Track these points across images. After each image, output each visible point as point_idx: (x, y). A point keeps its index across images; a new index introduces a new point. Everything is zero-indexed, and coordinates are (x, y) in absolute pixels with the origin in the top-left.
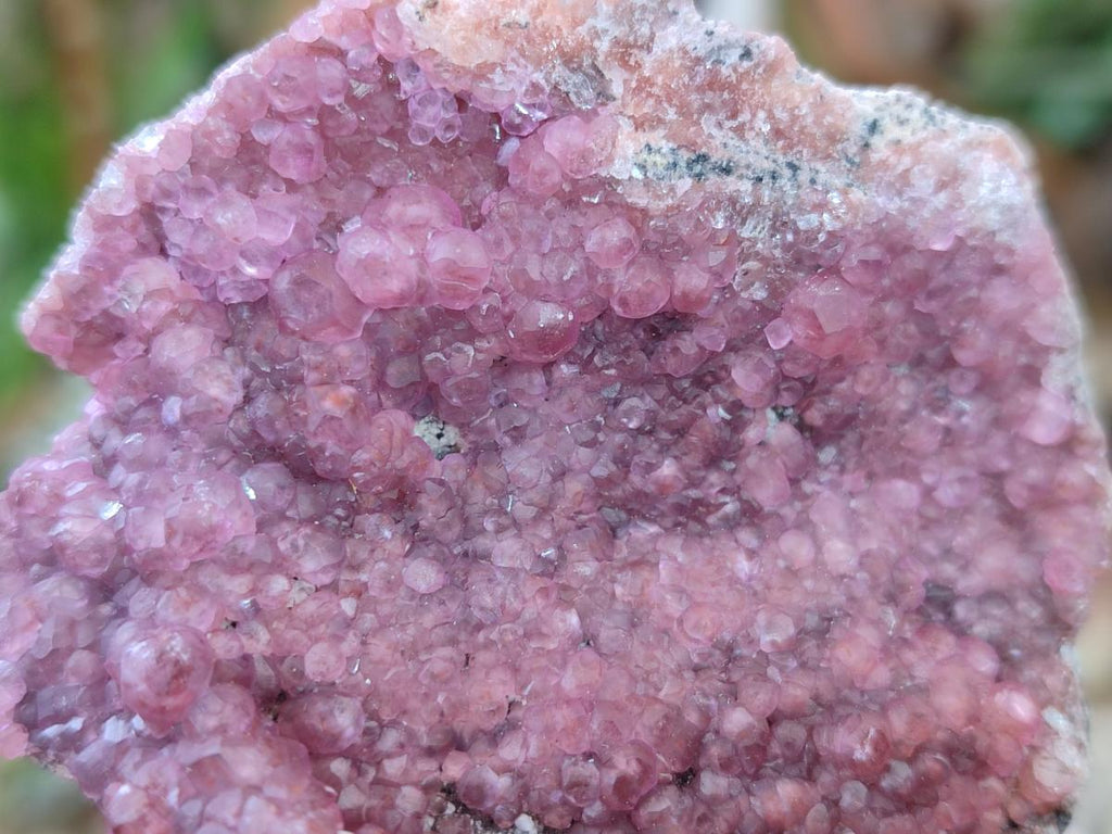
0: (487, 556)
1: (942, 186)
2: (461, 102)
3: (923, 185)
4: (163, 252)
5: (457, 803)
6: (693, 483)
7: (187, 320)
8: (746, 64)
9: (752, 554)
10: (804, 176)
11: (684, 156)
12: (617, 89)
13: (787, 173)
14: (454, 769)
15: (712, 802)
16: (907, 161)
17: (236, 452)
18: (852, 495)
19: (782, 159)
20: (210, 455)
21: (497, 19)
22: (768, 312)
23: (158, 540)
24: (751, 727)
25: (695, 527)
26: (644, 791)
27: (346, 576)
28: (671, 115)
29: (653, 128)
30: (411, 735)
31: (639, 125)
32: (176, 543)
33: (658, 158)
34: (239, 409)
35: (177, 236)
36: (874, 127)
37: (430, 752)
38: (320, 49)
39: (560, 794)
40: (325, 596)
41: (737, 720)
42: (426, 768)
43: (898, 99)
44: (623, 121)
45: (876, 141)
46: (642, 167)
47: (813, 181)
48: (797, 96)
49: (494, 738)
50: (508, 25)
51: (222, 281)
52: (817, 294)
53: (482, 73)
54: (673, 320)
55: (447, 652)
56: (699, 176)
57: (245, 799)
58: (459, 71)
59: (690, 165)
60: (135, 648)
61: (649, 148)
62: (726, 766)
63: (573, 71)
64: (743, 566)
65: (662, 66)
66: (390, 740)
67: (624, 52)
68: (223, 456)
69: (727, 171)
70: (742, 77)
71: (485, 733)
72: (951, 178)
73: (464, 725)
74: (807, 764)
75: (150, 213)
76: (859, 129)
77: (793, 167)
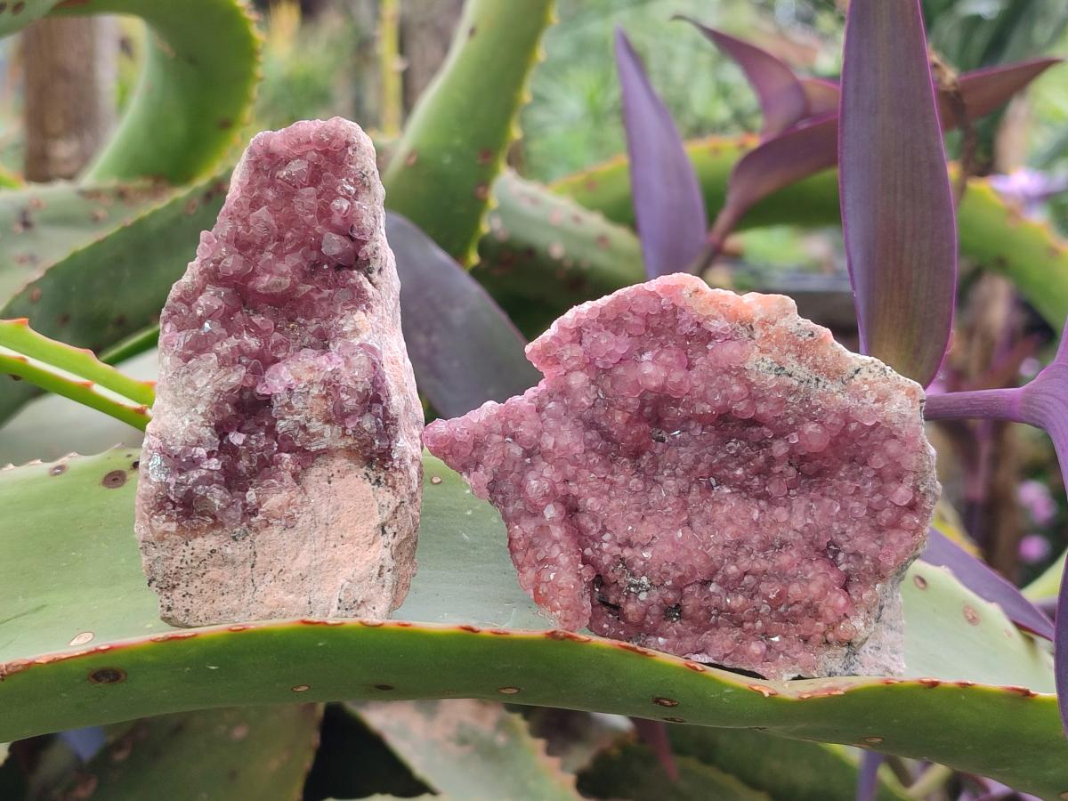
0: (661, 483)
1: (877, 401)
2: (699, 324)
3: (870, 399)
4: (580, 343)
5: (624, 564)
6: (747, 479)
7: (582, 370)
8: (811, 338)
9: (762, 511)
10: (821, 384)
11: (776, 366)
12: (757, 336)
13: (814, 381)
14: (627, 553)
15: (712, 594)
16: (866, 387)
17: (584, 423)
18: (812, 500)
19: (814, 376)
20: (575, 422)
21: (718, 302)
22: (792, 429)
23: (550, 447)
24: (736, 573)
25: (744, 495)
26: (689, 583)
27: (609, 477)
28: (776, 350)
29: (766, 353)
30: (615, 537)
31: (761, 351)
32: (556, 450)
33: (765, 364)
34: (590, 408)
35: (587, 341)
36: (857, 371)
37: (619, 545)
38: (652, 294)
39: (658, 573)
40: (600, 481)
41: (732, 569)
42: (617, 550)
43: (873, 362)
44: (756, 348)
45: (856, 376)
46: (758, 366)
47: (824, 387)
48: (829, 353)
49: (643, 547)
50: (722, 305)
51: (598, 359)
52: (811, 428)
53: (708, 318)
54: (755, 422)
55: (636, 513)
56: (779, 375)
57: (553, 544)
58: (699, 316)
59: (776, 370)
60: (533, 482)
61: (763, 359)
62: (720, 584)
63: (742, 326)
64: (756, 514)
65: (777, 332)
66: (607, 537)
67: (764, 323)
68: (580, 423)
69: (790, 376)
70: (806, 343)
71: (641, 544)
72: (883, 398)
73: (634, 539)
74: (753, 593)
75: (579, 330)
76: (851, 371)
77: (817, 379)
